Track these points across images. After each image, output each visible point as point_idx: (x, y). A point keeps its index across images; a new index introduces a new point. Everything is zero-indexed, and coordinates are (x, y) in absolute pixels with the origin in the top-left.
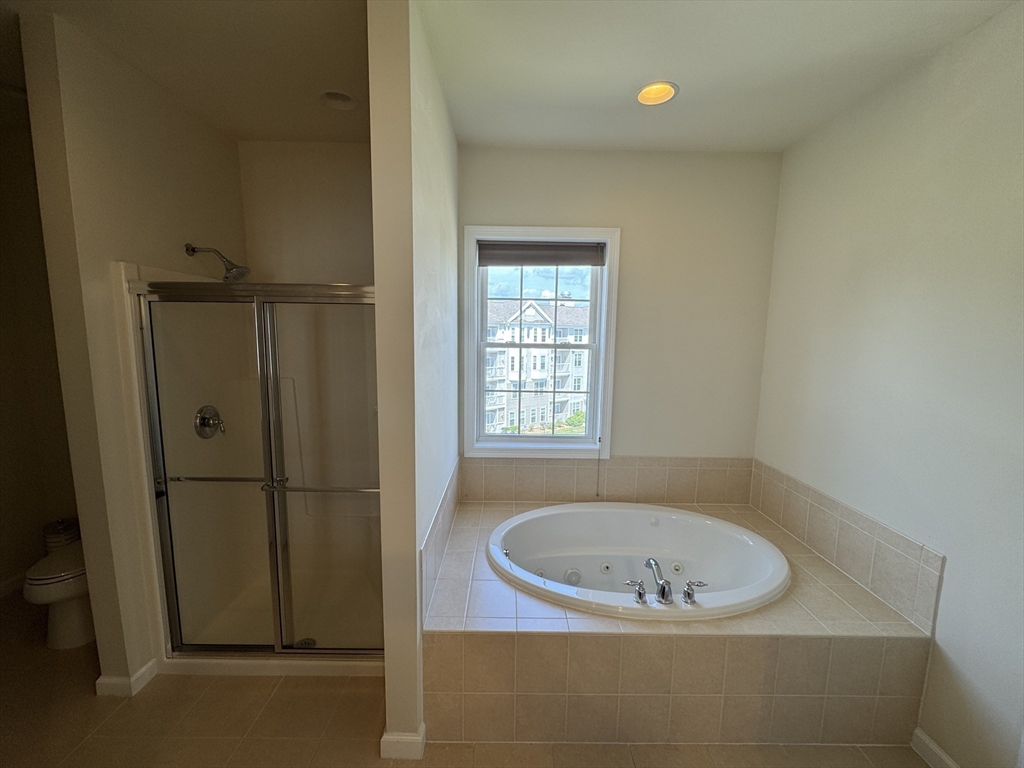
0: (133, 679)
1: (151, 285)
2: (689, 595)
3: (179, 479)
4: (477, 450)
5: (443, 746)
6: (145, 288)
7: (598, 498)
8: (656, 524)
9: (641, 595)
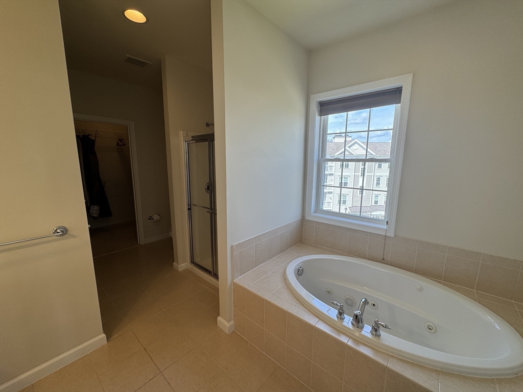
0: (179, 266)
1: (192, 137)
2: (375, 330)
3: (195, 205)
4: (312, 216)
5: (238, 335)
6: (190, 138)
7: (383, 261)
8: (421, 290)
9: (340, 314)
